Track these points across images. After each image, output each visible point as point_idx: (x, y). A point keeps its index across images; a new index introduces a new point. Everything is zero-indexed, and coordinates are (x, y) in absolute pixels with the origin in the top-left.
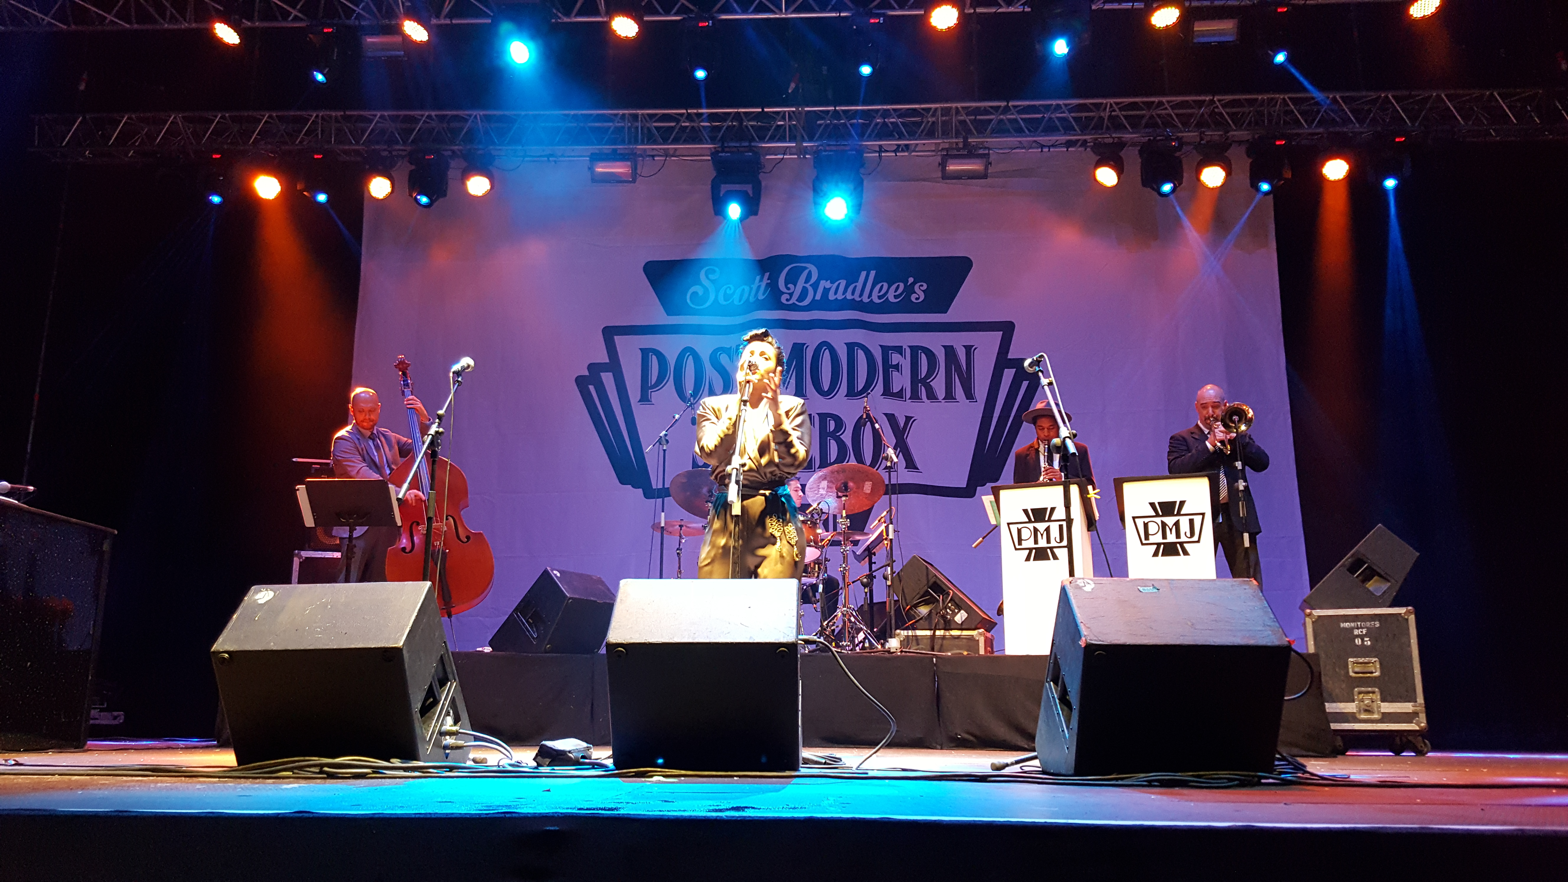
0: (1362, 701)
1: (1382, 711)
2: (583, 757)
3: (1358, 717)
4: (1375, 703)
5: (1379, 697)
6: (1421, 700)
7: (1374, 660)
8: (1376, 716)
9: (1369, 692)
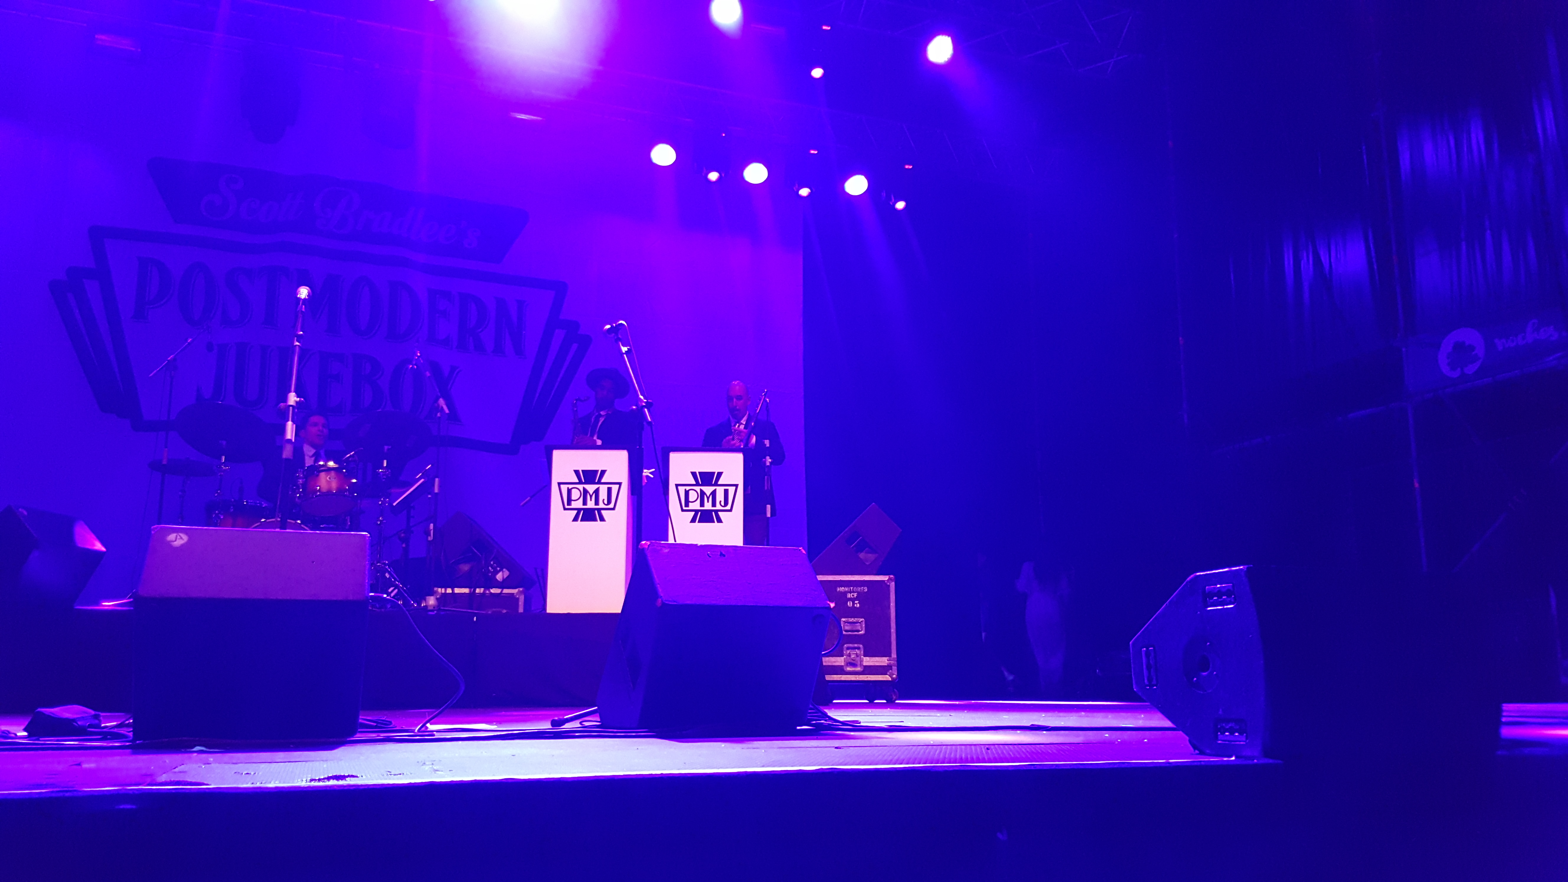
0: (849, 655)
1: (865, 664)
2: (90, 726)
3: (845, 669)
4: (858, 658)
5: (862, 652)
6: (894, 655)
7: (861, 620)
8: (858, 669)
9: (854, 648)
